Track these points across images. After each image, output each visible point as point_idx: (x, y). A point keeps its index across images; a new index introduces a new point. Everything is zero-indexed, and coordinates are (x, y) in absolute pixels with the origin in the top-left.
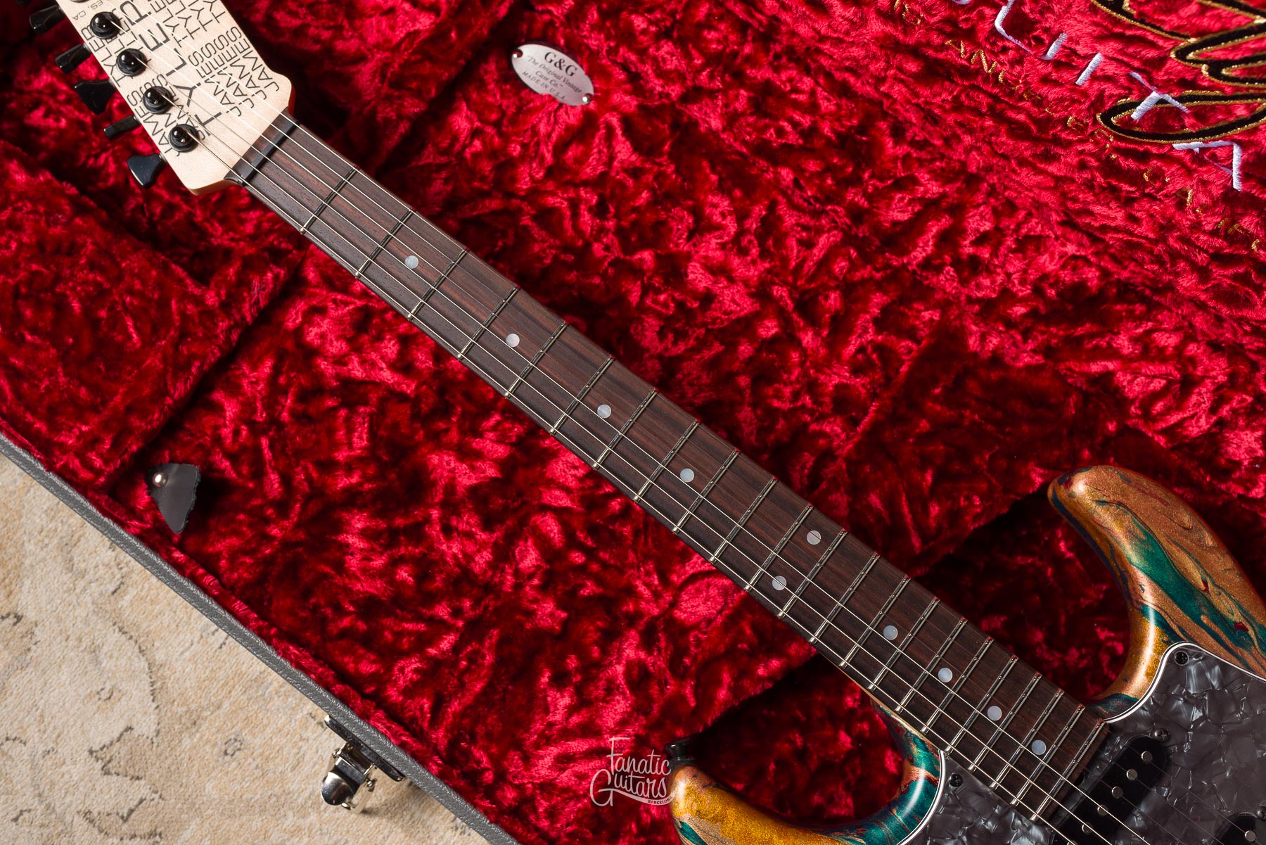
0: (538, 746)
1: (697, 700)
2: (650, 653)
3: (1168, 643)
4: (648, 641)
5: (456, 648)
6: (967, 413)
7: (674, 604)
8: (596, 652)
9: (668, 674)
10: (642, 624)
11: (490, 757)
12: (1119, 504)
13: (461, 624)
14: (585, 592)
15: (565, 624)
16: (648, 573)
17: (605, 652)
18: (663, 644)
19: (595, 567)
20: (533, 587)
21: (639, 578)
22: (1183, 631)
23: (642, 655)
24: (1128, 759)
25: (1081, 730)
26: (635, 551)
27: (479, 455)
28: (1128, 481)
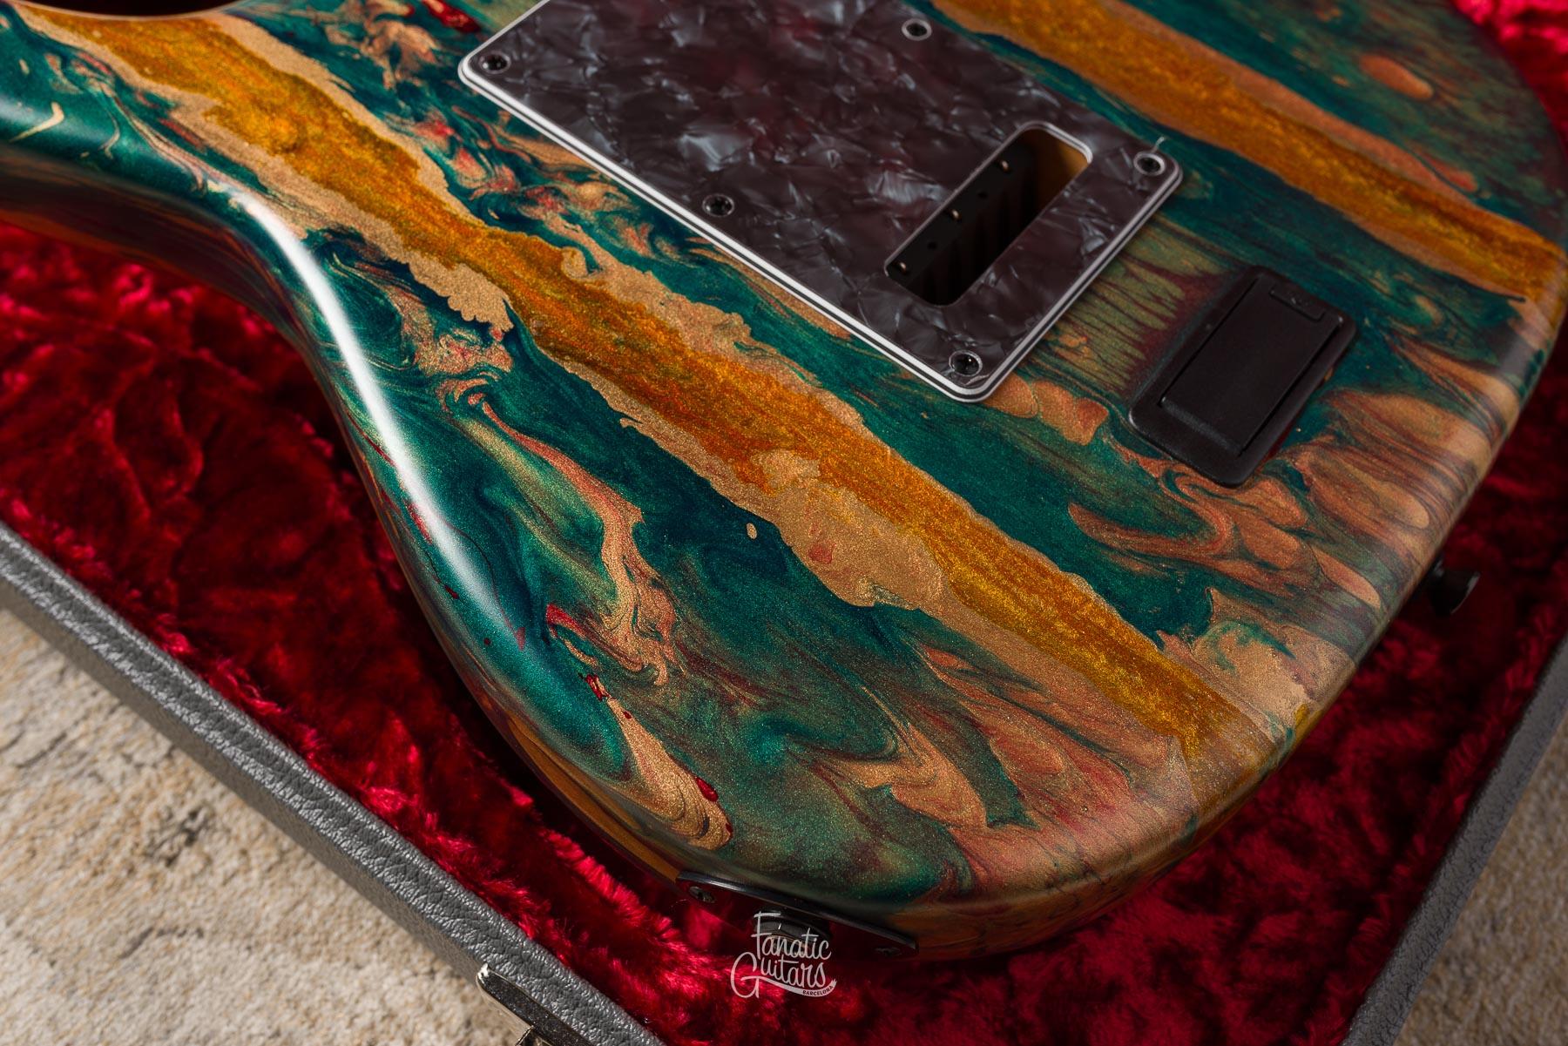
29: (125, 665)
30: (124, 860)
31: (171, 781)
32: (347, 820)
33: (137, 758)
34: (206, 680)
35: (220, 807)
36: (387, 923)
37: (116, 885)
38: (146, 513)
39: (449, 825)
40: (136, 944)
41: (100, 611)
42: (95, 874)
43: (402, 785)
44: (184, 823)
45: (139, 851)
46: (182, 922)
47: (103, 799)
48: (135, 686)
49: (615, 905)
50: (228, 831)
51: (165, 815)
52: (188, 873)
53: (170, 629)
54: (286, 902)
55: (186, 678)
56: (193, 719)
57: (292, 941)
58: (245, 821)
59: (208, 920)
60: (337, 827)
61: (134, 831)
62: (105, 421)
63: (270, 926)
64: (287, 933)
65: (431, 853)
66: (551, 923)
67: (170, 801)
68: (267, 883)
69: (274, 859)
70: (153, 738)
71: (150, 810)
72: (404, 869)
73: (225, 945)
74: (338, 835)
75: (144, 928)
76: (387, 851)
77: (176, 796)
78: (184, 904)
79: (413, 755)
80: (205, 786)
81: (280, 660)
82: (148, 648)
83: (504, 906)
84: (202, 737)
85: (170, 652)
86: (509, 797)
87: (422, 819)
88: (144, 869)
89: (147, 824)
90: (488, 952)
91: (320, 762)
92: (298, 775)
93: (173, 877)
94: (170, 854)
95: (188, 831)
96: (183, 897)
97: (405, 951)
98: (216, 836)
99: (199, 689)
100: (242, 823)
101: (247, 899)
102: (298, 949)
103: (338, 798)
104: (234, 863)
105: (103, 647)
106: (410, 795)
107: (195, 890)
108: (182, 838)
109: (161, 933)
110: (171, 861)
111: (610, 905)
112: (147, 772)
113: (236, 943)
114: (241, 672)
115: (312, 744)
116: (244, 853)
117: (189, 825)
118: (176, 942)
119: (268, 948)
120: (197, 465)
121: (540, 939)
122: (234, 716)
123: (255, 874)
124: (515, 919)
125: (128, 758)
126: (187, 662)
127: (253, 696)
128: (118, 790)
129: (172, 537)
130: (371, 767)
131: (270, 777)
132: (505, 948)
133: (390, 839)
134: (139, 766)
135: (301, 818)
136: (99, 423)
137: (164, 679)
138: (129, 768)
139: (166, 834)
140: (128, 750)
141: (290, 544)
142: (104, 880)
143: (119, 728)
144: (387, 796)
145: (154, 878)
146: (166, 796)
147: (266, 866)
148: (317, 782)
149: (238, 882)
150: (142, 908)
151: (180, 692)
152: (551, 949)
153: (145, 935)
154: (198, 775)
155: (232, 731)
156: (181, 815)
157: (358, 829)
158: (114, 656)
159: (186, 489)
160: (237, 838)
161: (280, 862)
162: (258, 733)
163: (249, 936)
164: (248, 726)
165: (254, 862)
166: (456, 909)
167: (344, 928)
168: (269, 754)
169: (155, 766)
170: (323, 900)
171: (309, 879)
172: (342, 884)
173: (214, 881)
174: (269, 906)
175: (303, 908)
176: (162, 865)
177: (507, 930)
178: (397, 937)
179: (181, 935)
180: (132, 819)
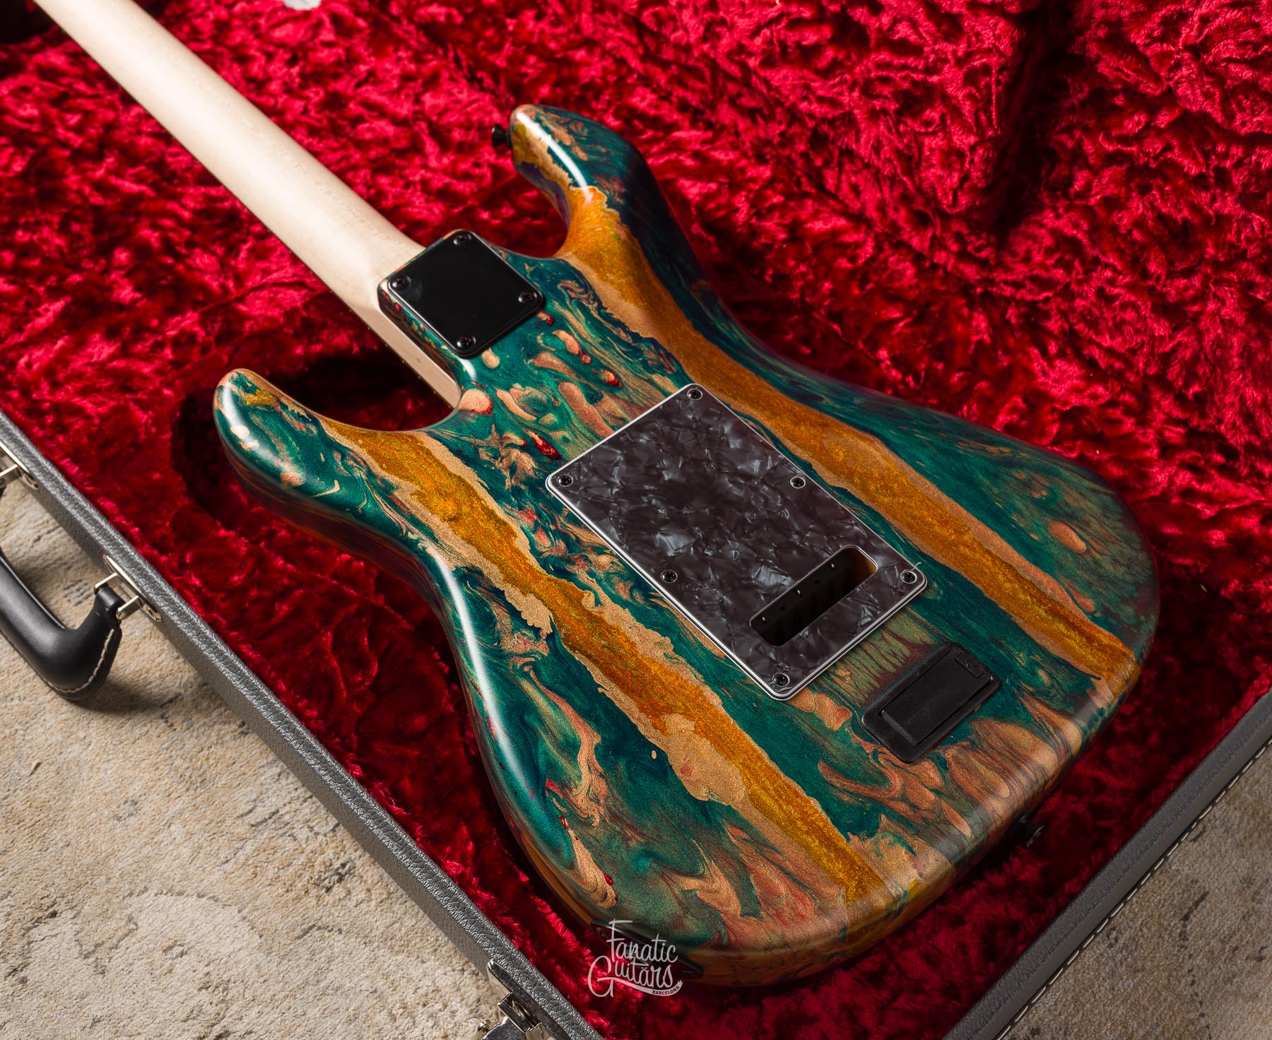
0: (69, 380)
2: (204, 329)
4: (205, 321)
7: (241, 300)
8: (154, 322)
9: (213, 345)
10: (205, 309)
13: (40, 289)
15: (134, 301)
16: (227, 278)
17: (163, 322)
18: (217, 326)
19: (180, 267)
20: (120, 274)
21: (218, 280)
23: (197, 328)
27: (116, 190)
29: (327, 778)
30: (304, 885)
31: (333, 845)
32: (433, 875)
33: (316, 829)
34: (369, 792)
35: (358, 863)
36: (443, 939)
37: (298, 899)
38: (345, 694)
39: (484, 885)
40: (306, 932)
41: (319, 748)
42: (288, 891)
43: (463, 861)
44: (338, 869)
45: (312, 882)
46: (331, 924)
47: (295, 850)
48: (330, 790)
49: (564, 940)
50: (362, 877)
51: (328, 864)
52: (337, 897)
53: (353, 762)
54: (388, 921)
55: (359, 789)
56: (360, 812)
57: (389, 943)
58: (370, 872)
59: (345, 925)
60: (426, 878)
61: (310, 870)
62: (328, 638)
63: (378, 933)
64: (387, 938)
65: (474, 898)
66: (528, 943)
67: (331, 856)
68: (379, 909)
69: (385, 896)
70: (326, 819)
71: (320, 859)
72: (458, 905)
73: (353, 940)
74: (427, 883)
75: (311, 924)
76: (451, 894)
77: (335, 853)
78: (333, 914)
79: (471, 846)
80: (351, 850)
81: (407, 786)
82: (341, 771)
83: (506, 930)
84: (362, 821)
85: (352, 774)
86: (517, 876)
87: (471, 880)
88: (314, 892)
89: (317, 868)
90: (495, 952)
91: (422, 843)
92: (410, 848)
93: (329, 898)
94: (329, 885)
95: (339, 874)
96: (333, 910)
97: (450, 956)
98: (354, 879)
99: (365, 796)
100: (369, 874)
101: (367, 916)
102: (392, 948)
103: (429, 863)
104: (362, 896)
105: (317, 767)
106: (466, 867)
107: (340, 907)
108: (336, 878)
109: (319, 928)
110: (328, 890)
111: (560, 939)
112: (320, 837)
113: (359, 939)
114: (387, 789)
115: (419, 834)
116: (369, 890)
117: (340, 871)
118: (327, 934)
119: (376, 944)
120: (375, 670)
121: (522, 949)
122: (381, 813)
123: (373, 903)
124: (511, 937)
125: (311, 829)
126: (361, 781)
127: (391, 803)
128: (304, 846)
129: (357, 709)
130: (448, 849)
131: (395, 848)
132: (503, 952)
133: (453, 888)
134: (317, 834)
135: (408, 871)
136: (324, 639)
137: (347, 788)
138: (311, 834)
139: (327, 874)
140: (311, 824)
141: (420, 722)
142: (292, 895)
143: (308, 811)
144: (455, 866)
145: (318, 897)
146: (330, 853)
147: (379, 900)
148: (420, 853)
149: (364, 906)
150: (310, 914)
151: (354, 796)
152: (527, 955)
153: (311, 928)
154: (349, 843)
155: (379, 821)
156: (337, 865)
157: (437, 880)
158: (322, 772)
159: (367, 684)
160: (366, 881)
161: (388, 898)
162: (393, 824)
163: (366, 936)
164: (388, 819)
165: (373, 897)
166: (482, 929)
167: (418, 939)
168: (397, 836)
169: (325, 835)
170: (409, 922)
171: (402, 910)
172: (421, 913)
173: (351, 904)
174: (379, 922)
175: (397, 925)
176: (324, 891)
177: (506, 943)
178: (448, 947)
179: (329, 931)
180: (310, 864)
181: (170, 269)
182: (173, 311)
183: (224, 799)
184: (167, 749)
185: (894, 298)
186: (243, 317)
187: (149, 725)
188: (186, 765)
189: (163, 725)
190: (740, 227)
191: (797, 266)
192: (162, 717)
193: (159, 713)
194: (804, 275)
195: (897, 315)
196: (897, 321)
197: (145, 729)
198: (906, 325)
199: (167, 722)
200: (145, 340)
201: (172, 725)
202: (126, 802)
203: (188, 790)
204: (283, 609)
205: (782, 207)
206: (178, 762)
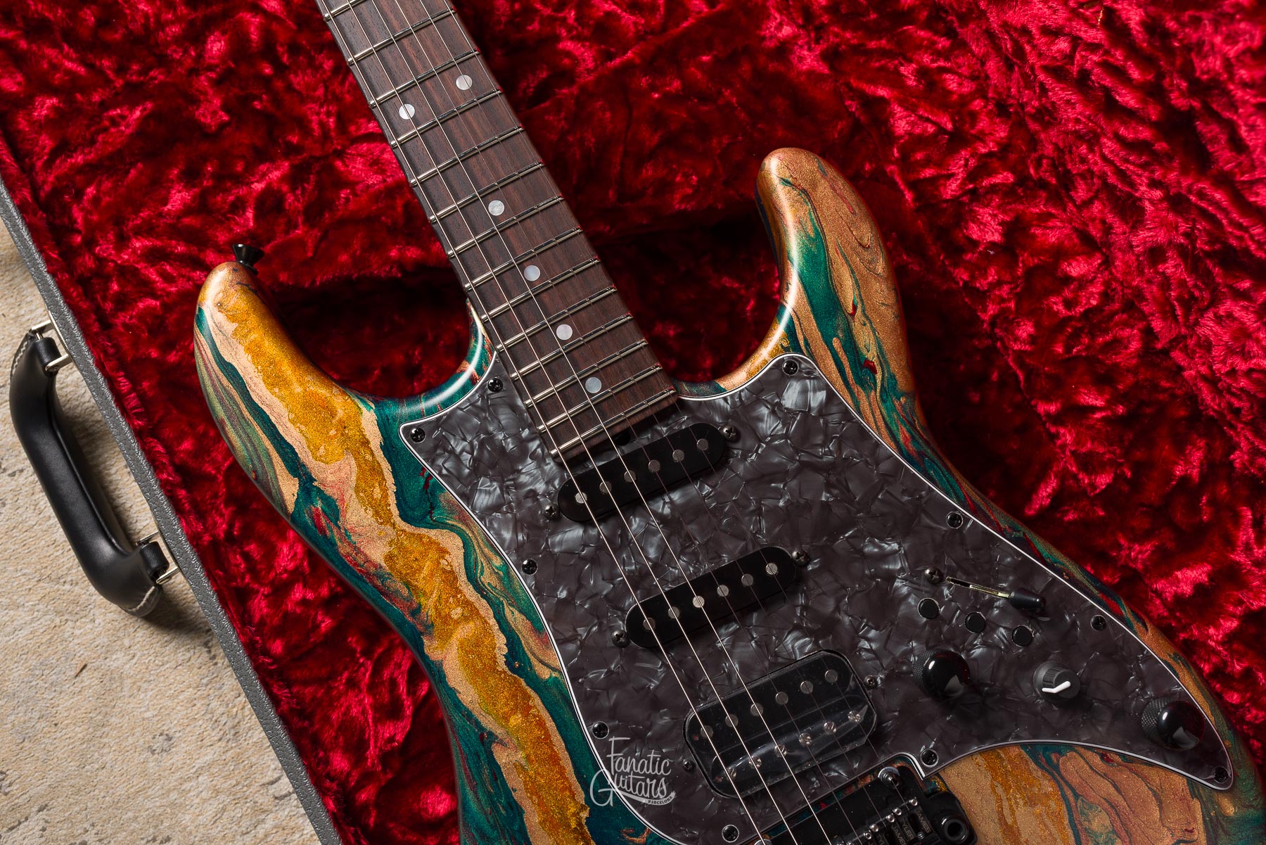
0: (138, 232)
1: (315, 253)
2: (293, 190)
3: (786, 350)
4: (296, 178)
5: (104, 106)
6: (727, 93)
7: (340, 154)
8: (239, 167)
9: (300, 219)
10: (298, 160)
11: (85, 219)
12: (804, 191)
13: (119, 83)
14: (257, 105)
16: (328, 114)
17: (250, 168)
18: (309, 187)
19: (278, 85)
20: (209, 79)
21: (318, 114)
22: (807, 344)
23: (285, 188)
24: (683, 439)
25: (645, 387)
26: (326, 88)
28: (824, 175)
181: (266, 81)
182: (262, 155)
183: (254, 760)
184: (207, 685)
185: (1104, 380)
186: (341, 182)
187: (192, 651)
188: (222, 710)
189: (205, 656)
190: (947, 201)
191: (999, 283)
192: (206, 645)
193: (203, 640)
194: (1003, 300)
195: (1099, 403)
196: (1094, 409)
197: (188, 655)
198: (1103, 419)
199: (209, 652)
200: (227, 191)
201: (214, 657)
202: (161, 735)
203: (220, 740)
204: (326, 623)
205: (1008, 193)
206: (214, 704)
